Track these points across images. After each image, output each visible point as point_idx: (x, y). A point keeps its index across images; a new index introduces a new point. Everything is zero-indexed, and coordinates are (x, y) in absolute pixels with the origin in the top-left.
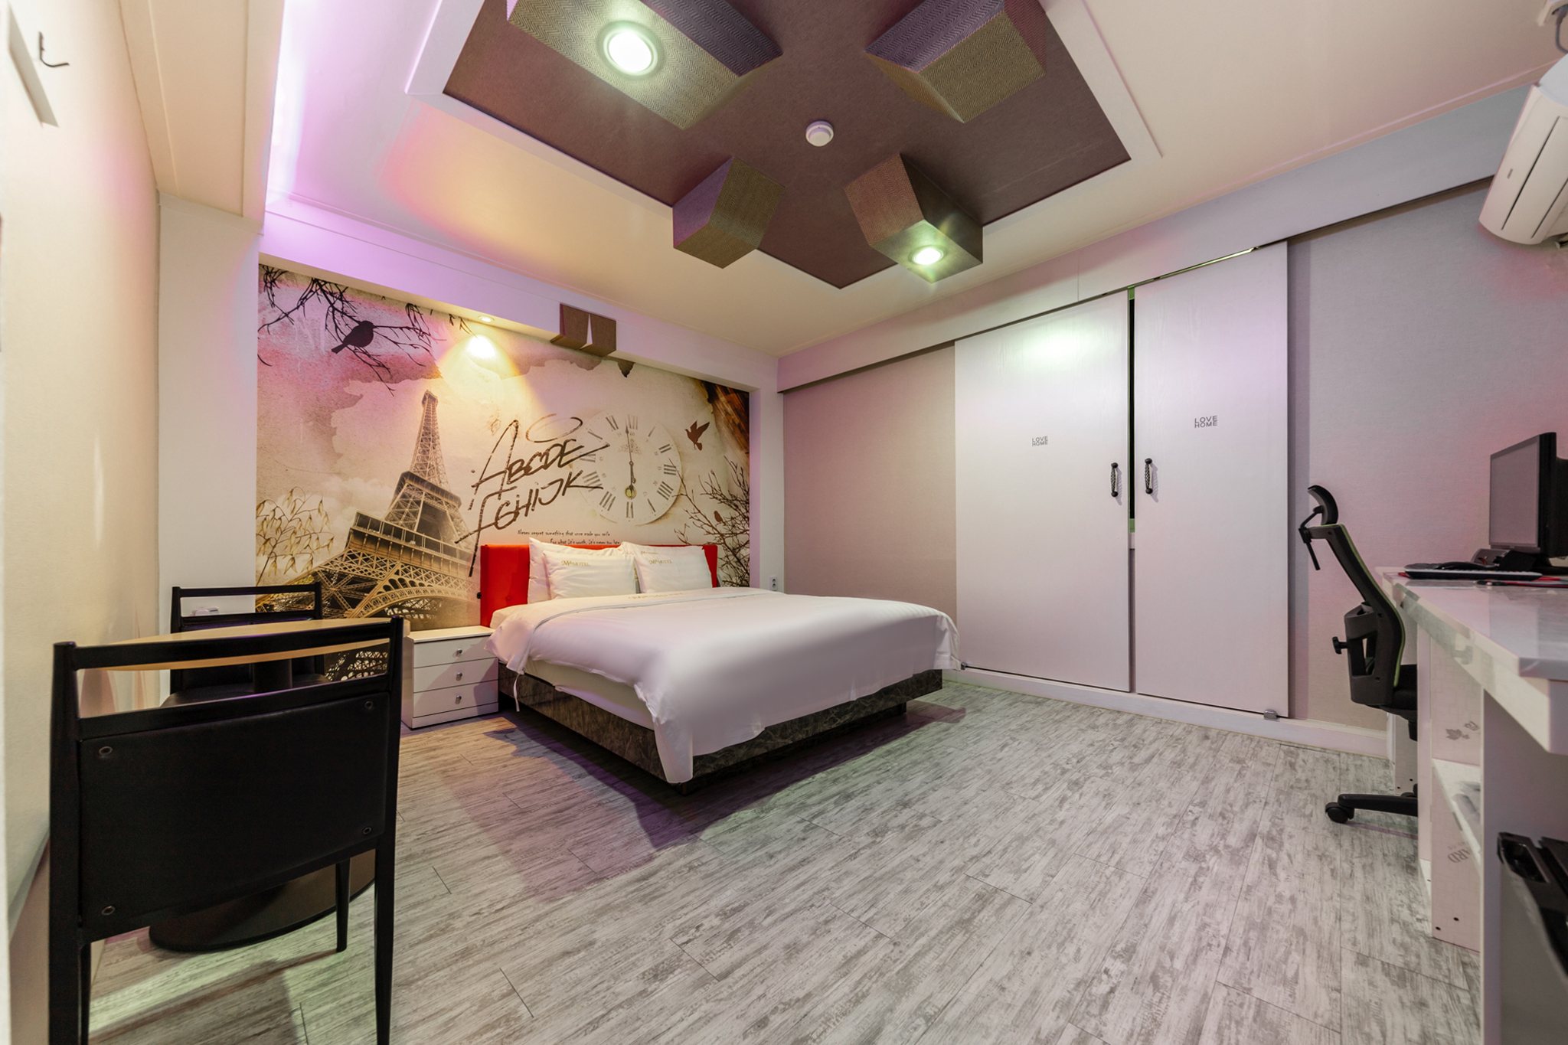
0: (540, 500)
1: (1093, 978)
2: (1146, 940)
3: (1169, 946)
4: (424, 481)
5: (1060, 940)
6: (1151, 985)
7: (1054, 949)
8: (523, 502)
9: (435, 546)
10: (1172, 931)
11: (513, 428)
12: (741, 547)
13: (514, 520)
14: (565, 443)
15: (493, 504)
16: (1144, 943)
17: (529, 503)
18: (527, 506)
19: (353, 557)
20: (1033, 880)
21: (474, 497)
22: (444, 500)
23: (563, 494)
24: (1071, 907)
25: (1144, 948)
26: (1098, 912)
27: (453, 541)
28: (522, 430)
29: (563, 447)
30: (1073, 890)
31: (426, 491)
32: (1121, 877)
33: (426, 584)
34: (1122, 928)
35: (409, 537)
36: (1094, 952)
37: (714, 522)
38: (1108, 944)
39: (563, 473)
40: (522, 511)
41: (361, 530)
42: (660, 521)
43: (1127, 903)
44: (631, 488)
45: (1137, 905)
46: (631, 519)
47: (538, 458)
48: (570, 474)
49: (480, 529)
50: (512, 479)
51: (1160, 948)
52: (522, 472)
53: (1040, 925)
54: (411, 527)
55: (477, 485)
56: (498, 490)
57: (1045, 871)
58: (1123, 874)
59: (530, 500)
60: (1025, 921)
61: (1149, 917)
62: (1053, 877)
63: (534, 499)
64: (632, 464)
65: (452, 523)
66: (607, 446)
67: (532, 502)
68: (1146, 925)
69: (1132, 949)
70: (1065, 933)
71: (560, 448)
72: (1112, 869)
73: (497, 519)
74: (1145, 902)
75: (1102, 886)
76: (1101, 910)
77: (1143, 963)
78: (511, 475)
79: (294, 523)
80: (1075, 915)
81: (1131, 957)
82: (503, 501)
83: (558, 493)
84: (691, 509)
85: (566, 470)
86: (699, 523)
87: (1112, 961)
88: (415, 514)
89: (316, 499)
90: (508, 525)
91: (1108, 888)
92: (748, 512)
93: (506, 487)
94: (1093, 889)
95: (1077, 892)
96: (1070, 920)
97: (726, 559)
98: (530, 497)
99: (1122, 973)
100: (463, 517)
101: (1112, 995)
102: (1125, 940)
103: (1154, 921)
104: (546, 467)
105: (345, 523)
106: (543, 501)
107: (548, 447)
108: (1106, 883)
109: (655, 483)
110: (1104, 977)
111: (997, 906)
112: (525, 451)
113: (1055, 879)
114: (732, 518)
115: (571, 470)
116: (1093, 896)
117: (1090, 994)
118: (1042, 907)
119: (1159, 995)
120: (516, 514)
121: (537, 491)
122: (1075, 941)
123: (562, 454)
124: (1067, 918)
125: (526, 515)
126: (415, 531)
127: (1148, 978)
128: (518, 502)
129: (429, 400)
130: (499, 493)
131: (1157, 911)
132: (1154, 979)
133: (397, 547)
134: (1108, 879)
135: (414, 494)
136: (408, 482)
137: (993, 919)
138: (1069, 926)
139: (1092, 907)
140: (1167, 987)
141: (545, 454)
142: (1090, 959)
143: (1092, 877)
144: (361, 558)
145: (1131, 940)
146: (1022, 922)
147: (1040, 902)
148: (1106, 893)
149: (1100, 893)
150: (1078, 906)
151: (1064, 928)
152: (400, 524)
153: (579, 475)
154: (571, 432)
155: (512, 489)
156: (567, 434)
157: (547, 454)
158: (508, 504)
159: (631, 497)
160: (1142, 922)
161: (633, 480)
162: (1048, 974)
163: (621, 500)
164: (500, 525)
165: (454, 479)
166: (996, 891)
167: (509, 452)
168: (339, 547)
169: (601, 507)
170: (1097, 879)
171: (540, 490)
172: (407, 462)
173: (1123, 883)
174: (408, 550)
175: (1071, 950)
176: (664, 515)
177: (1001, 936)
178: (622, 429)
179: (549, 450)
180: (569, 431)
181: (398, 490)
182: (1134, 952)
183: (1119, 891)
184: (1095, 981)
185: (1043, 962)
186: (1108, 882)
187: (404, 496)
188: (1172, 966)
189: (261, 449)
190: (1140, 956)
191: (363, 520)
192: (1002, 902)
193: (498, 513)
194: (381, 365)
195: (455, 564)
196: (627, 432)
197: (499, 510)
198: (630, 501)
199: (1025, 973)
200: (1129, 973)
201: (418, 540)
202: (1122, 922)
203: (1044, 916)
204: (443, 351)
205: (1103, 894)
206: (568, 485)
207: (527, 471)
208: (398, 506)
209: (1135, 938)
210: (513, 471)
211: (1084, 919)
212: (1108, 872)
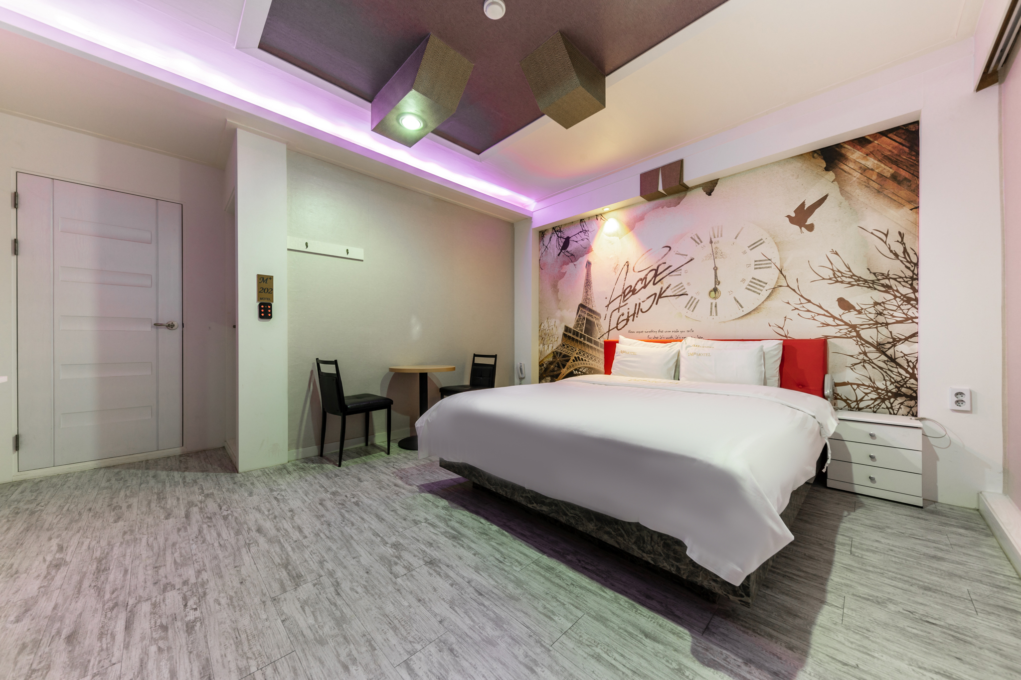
0: (641, 310)
1: (200, 601)
2: (184, 644)
3: (165, 654)
4: (586, 307)
5: (234, 600)
6: (165, 625)
7: (233, 594)
8: (631, 312)
9: (590, 340)
10: (168, 666)
11: (626, 267)
12: (895, 341)
13: (626, 324)
14: (658, 267)
15: (616, 315)
16: (184, 641)
17: (635, 313)
18: (634, 315)
19: (564, 345)
20: (290, 607)
21: (607, 312)
22: (594, 316)
23: (657, 304)
24: (249, 618)
25: (182, 638)
26: (230, 631)
27: (598, 338)
28: (631, 267)
29: (656, 270)
30: (260, 626)
31: (587, 312)
32: (240, 670)
33: (587, 360)
34: (205, 636)
35: (582, 336)
36: (210, 610)
37: (837, 311)
38: (207, 622)
39: (656, 289)
40: (631, 318)
41: (566, 333)
42: (748, 316)
43: (216, 654)
44: (715, 290)
45: (207, 660)
46: (715, 317)
47: (640, 282)
48: (662, 289)
49: (609, 331)
50: (625, 299)
51: (171, 648)
52: (631, 293)
53: (253, 595)
54: (582, 331)
55: (608, 306)
56: (618, 307)
57: (292, 619)
58: (241, 674)
59: (635, 311)
60: (262, 590)
61: (192, 660)
62: (283, 621)
63: (638, 310)
64: (716, 269)
65: (597, 328)
66: (692, 260)
67: (636, 312)
68: (191, 652)
69: (189, 631)
70: (236, 604)
71: (654, 272)
72: (253, 669)
73: (618, 324)
74: (203, 669)
75: (246, 648)
76: (229, 633)
77: (177, 630)
78: (625, 297)
79: (548, 331)
80: (241, 615)
81: (187, 626)
82: (620, 313)
83: (653, 303)
84: (795, 299)
85: (659, 286)
86: (809, 315)
87: (196, 616)
88: (583, 324)
89: (554, 320)
90: (623, 327)
91: (240, 651)
92: (915, 291)
93: (622, 304)
94: (248, 640)
95: (256, 628)
96: (240, 611)
97: (862, 357)
98: (635, 308)
99: (186, 616)
100: (602, 324)
101: (184, 604)
102: (198, 632)
103: (187, 661)
104: (645, 287)
105: (561, 331)
106: (643, 311)
107: (646, 273)
108: (245, 653)
109: (743, 280)
110: (195, 607)
111: (285, 582)
112: (632, 279)
113: (279, 621)
114: (876, 304)
115: (662, 285)
116: (244, 636)
117: (196, 595)
118: (264, 602)
119: (158, 624)
120: (628, 320)
121: (640, 304)
122: (226, 606)
123: (656, 276)
124: (243, 611)
125: (633, 321)
126: (583, 333)
127: (169, 626)
128: (628, 313)
129: (589, 264)
130: (618, 309)
131: (189, 670)
132: (164, 628)
133: (577, 341)
134: (248, 658)
135: (583, 314)
136: (581, 309)
137: (277, 577)
138: (238, 608)
139: (236, 629)
140: (155, 631)
141: (644, 278)
142: (210, 606)
143: (259, 647)
144: (566, 346)
145: (194, 635)
146: (263, 588)
147: (269, 603)
148: (237, 647)
149: (241, 643)
150: (245, 622)
151: (239, 605)
152: (578, 330)
153: (668, 288)
154: (662, 258)
155: (625, 305)
156: (659, 260)
157: (645, 278)
158: (623, 315)
159: (715, 298)
160: (195, 652)
161: (717, 282)
162: (224, 585)
163: (705, 301)
164: (619, 328)
165: (598, 305)
166: (297, 585)
167: (623, 282)
168: (560, 342)
169: (686, 310)
170: (254, 649)
171: (641, 303)
172: (580, 301)
173: (233, 666)
174: (581, 342)
175: (224, 601)
176: (754, 310)
177: (263, 576)
178: (706, 241)
179: (647, 275)
180: (660, 258)
181: (578, 313)
182: (187, 631)
183: (230, 657)
184: (198, 601)
185: (231, 586)
186: (244, 655)
187: (579, 316)
188: (157, 644)
189: (540, 303)
190: (181, 632)
191: (567, 329)
192: (285, 585)
193: (618, 321)
194: (572, 255)
195: (598, 350)
196: (711, 242)
197: (619, 319)
198: (714, 301)
199: (234, 577)
200: (182, 619)
201: (584, 337)
202: (209, 640)
203: (257, 600)
204: (594, 237)
205: (238, 643)
206: (660, 297)
207: (634, 292)
208: (577, 321)
209: (192, 639)
210: (626, 294)
211: (233, 619)
212: (253, 663)
